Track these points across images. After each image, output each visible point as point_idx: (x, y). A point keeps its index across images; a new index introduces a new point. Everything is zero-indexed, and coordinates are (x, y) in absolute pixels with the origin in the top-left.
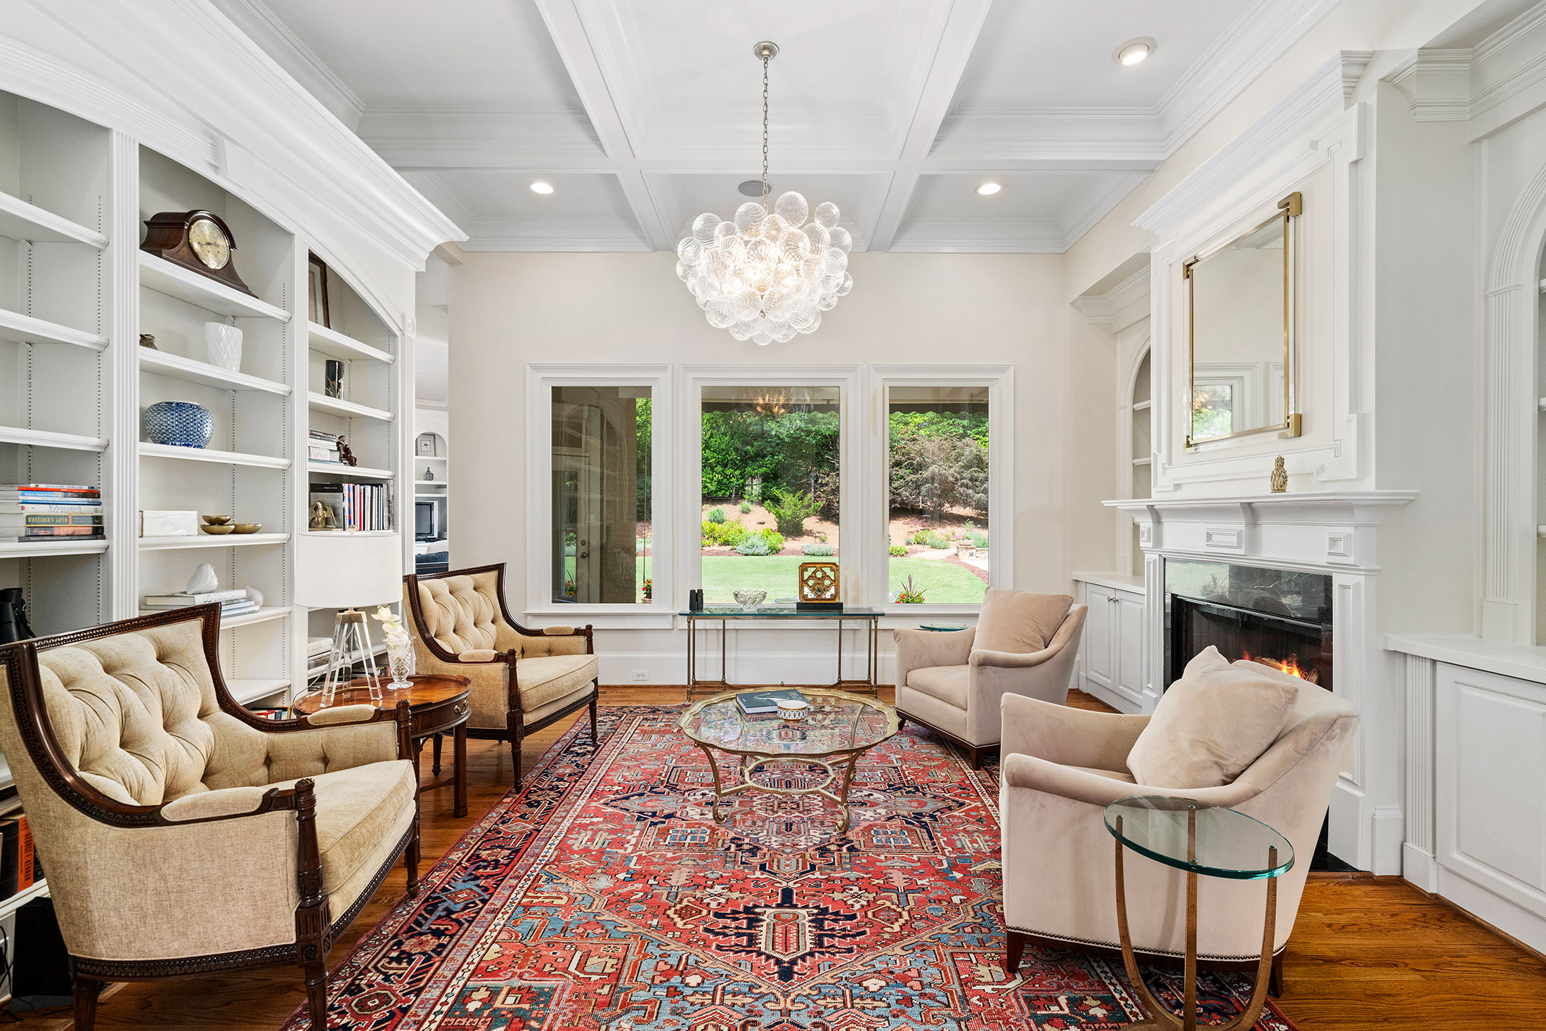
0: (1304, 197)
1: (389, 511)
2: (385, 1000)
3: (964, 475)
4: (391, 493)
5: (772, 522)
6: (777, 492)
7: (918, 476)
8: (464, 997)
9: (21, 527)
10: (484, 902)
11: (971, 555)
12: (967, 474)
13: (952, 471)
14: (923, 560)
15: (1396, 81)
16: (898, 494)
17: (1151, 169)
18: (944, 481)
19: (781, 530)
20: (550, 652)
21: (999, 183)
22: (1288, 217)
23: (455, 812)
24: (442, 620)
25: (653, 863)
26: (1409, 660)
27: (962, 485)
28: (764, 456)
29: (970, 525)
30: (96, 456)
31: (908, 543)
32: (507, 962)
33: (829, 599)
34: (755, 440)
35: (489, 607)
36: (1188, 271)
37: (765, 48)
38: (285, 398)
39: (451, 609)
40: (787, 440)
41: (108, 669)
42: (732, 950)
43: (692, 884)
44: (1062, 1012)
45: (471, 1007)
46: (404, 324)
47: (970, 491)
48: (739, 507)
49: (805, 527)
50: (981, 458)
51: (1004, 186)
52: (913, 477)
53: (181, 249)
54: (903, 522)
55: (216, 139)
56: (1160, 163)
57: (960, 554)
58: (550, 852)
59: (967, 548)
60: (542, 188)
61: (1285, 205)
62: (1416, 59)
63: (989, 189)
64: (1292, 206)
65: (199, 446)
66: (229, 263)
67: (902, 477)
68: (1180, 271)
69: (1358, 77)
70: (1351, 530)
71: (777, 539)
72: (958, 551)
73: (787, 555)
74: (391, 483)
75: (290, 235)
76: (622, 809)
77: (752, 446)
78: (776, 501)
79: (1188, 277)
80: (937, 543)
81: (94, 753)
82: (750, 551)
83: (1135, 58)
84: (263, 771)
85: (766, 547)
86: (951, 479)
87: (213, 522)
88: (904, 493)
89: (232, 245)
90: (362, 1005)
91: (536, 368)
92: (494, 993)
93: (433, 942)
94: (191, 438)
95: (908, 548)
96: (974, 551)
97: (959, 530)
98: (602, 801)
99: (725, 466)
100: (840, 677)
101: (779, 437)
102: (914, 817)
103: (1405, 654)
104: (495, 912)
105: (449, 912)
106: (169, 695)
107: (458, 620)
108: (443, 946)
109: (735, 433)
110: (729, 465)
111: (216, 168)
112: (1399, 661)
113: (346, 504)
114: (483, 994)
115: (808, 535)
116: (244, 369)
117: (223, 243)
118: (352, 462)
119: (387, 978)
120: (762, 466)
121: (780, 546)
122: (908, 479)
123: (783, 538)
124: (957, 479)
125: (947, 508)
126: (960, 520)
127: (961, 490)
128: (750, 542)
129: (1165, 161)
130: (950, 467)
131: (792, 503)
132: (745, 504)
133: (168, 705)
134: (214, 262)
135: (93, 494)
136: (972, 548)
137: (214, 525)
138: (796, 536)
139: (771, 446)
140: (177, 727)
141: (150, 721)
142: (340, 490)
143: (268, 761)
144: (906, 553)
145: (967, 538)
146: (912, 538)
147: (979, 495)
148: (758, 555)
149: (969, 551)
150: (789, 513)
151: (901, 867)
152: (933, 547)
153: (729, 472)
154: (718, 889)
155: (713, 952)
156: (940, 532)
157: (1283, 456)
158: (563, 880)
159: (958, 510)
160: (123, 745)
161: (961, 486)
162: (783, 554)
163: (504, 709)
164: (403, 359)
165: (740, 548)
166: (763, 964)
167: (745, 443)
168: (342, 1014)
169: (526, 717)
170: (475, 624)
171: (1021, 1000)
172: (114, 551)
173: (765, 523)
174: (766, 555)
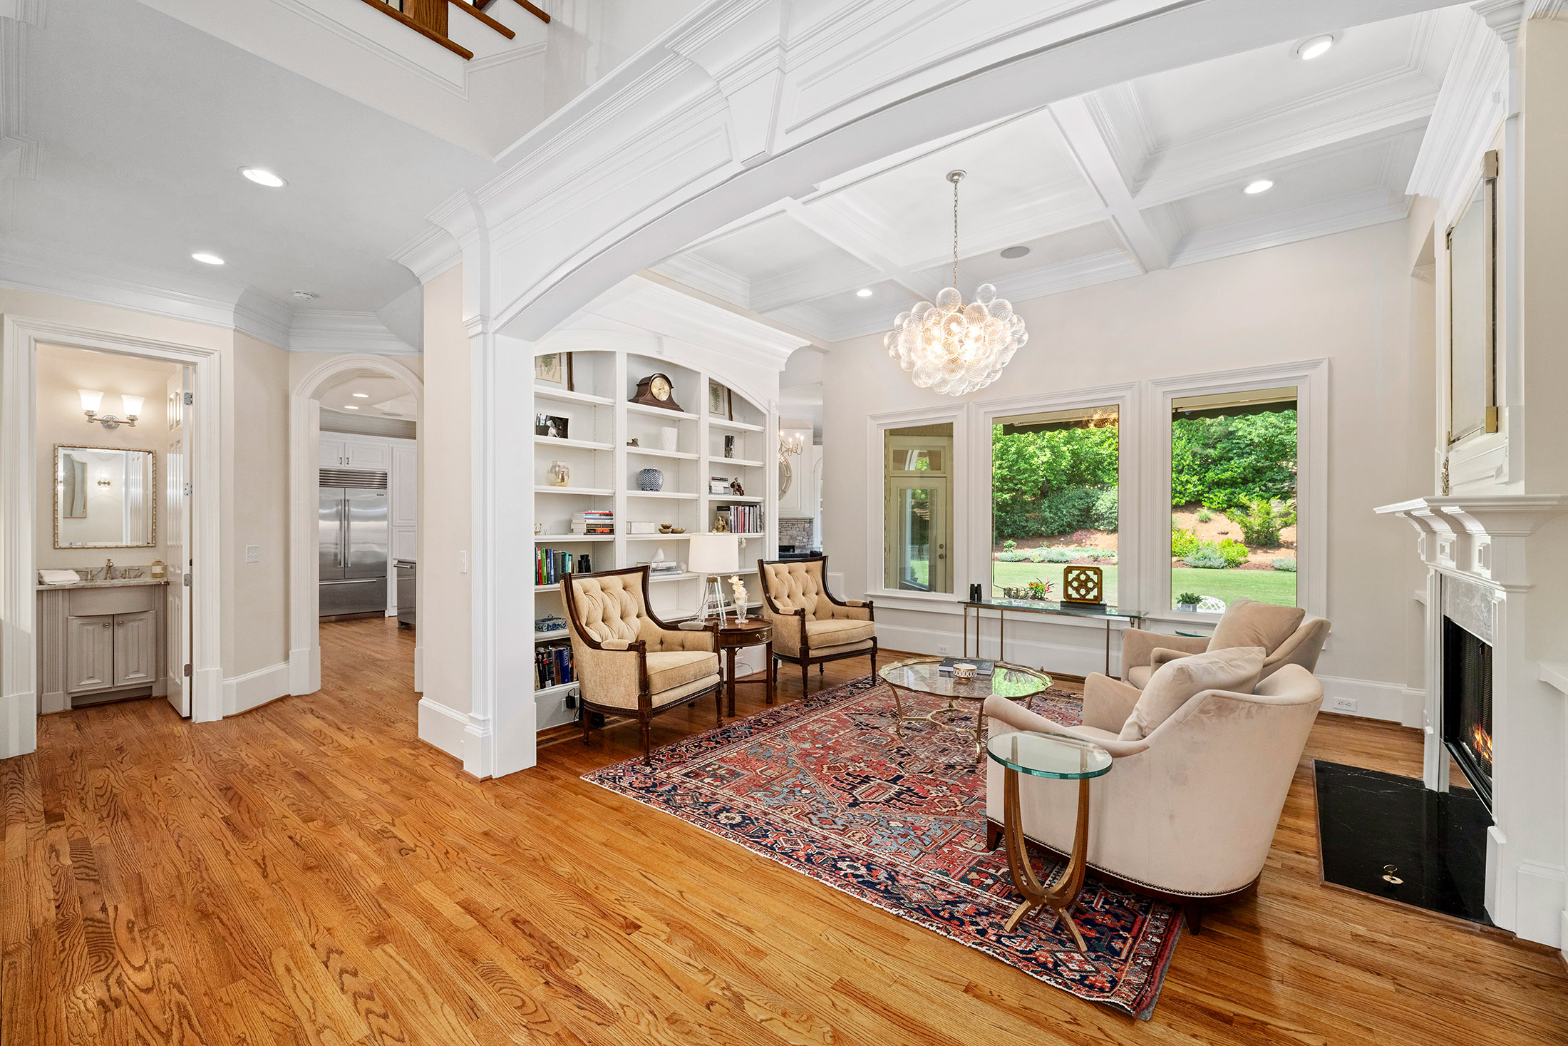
0: (1498, 154)
1: (761, 522)
2: (682, 757)
4: (762, 510)
5: (1238, 533)
6: (1243, 498)
8: (708, 765)
9: (584, 529)
10: (746, 737)
19: (1247, 542)
20: (848, 617)
21: (1270, 179)
22: (1489, 179)
23: (767, 700)
24: (780, 589)
25: (841, 745)
28: (1230, 459)
30: (610, 498)
32: (735, 760)
33: (1092, 600)
35: (814, 583)
36: (1448, 241)
37: (954, 175)
38: (697, 461)
39: (786, 583)
41: (602, 590)
43: (851, 759)
44: (994, 873)
45: (707, 769)
46: (769, 406)
48: (1197, 516)
49: (1282, 539)
51: (1276, 180)
53: (648, 396)
55: (659, 338)
58: (795, 727)
60: (865, 293)
63: (1259, 187)
64: (1485, 171)
65: (657, 490)
66: (670, 396)
71: (1240, 551)
73: (1251, 569)
74: (762, 504)
75: (699, 373)
78: (1244, 508)
79: (1448, 248)
81: (591, 620)
82: (1201, 563)
84: (660, 646)
85: (1222, 560)
87: (665, 527)
89: (671, 387)
90: (672, 756)
91: (873, 418)
92: (720, 767)
93: (713, 744)
94: (654, 488)
98: (846, 712)
99: (1181, 472)
104: (747, 742)
105: (729, 736)
106: (624, 604)
107: (790, 589)
108: (716, 747)
109: (1193, 436)
110: (1185, 471)
111: (660, 353)
113: (732, 518)
114: (716, 767)
115: (1288, 548)
116: (678, 450)
117: (667, 387)
118: (742, 494)
119: (687, 751)
121: (1242, 559)
123: (1247, 550)
128: (1200, 554)
131: (1264, 511)
132: (1204, 512)
133: (623, 608)
134: (664, 397)
135: (610, 515)
137: (665, 529)
138: (1270, 549)
139: (1239, 448)
140: (626, 619)
141: (615, 614)
142: (729, 509)
143: (662, 643)
148: (1210, 568)
150: (1259, 522)
153: (1184, 478)
154: (862, 764)
155: (828, 785)
158: (789, 739)
160: (603, 621)
162: (1244, 568)
163: (798, 645)
164: (770, 428)
166: (847, 798)
167: (1206, 446)
168: (664, 756)
169: (810, 652)
170: (803, 594)
171: (976, 860)
172: (616, 540)
173: (1227, 533)
174: (1223, 568)
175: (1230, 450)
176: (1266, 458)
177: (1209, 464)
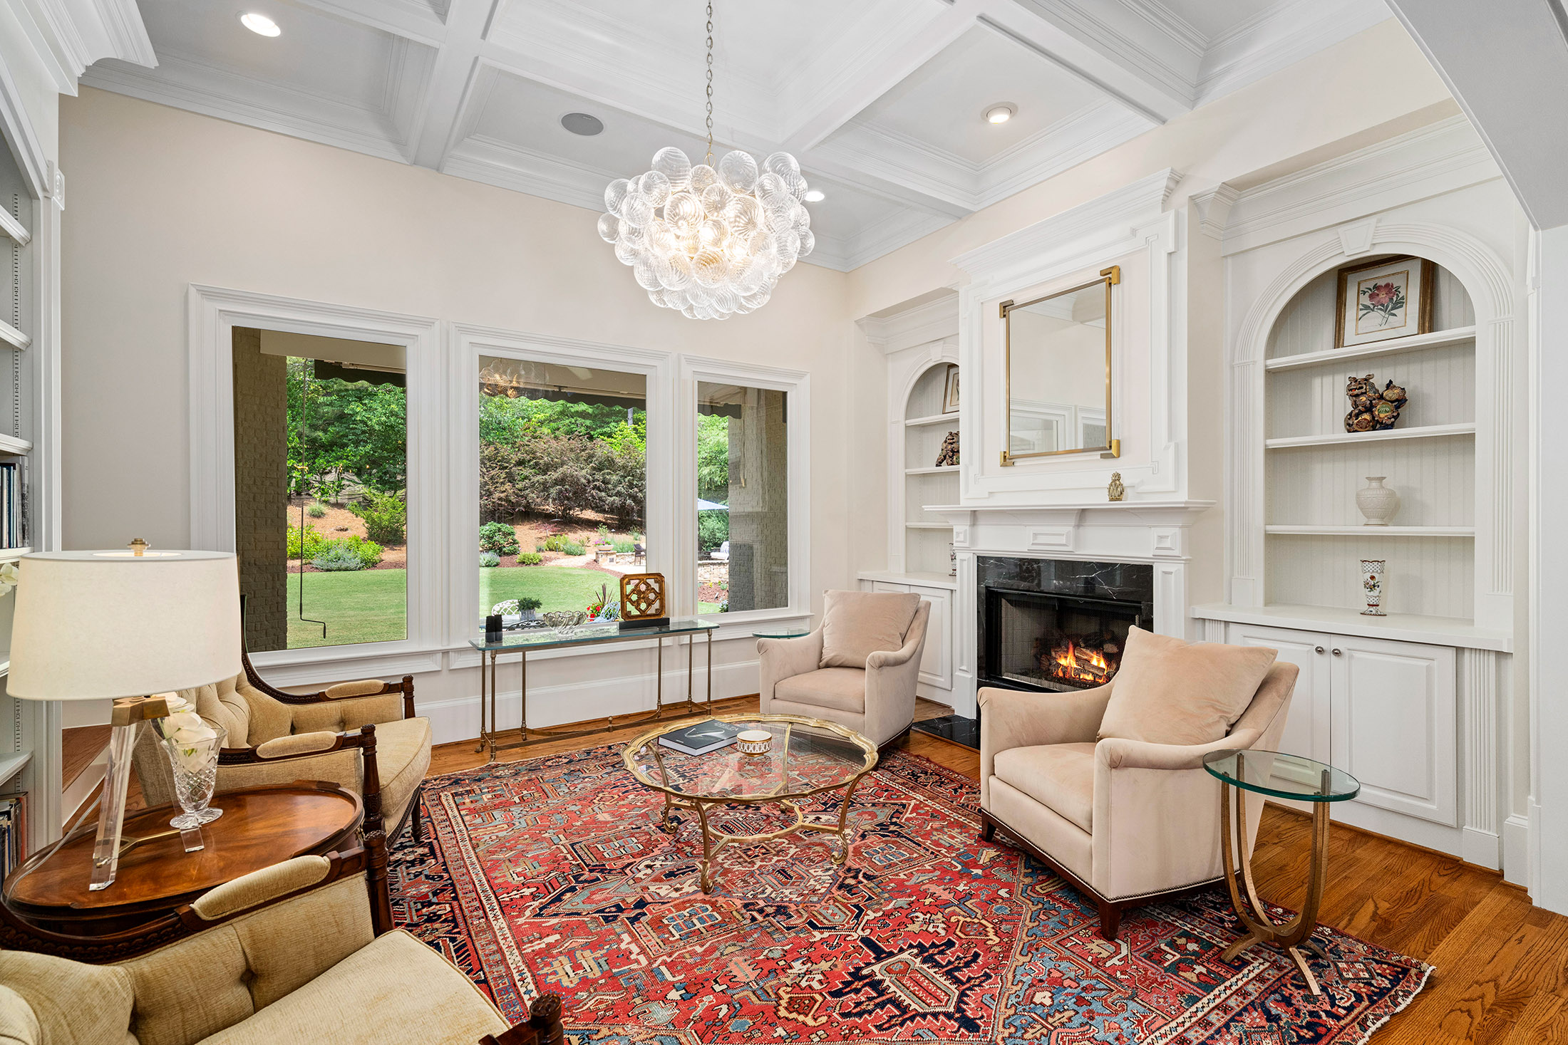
0: (1122, 270)
1: (24, 515)
3: (596, 477)
4: (27, 480)
5: (360, 528)
7: (546, 477)
11: (612, 560)
12: (598, 476)
13: (584, 472)
14: (561, 568)
15: (1198, 201)
16: (522, 496)
17: (959, 215)
18: (575, 482)
19: (372, 537)
21: (823, 191)
22: (1110, 284)
25: (692, 966)
26: (1207, 623)
27: (595, 487)
28: (344, 446)
29: (603, 530)
31: (540, 550)
33: (654, 615)
34: (329, 424)
36: (1004, 311)
40: (377, 427)
42: (895, 1025)
43: (765, 971)
44: (1176, 958)
46: (50, 178)
47: (603, 494)
48: (307, 510)
50: (612, 459)
52: (539, 478)
54: (528, 527)
56: (970, 213)
57: (600, 560)
59: (607, 554)
60: (260, 24)
61: (1105, 273)
62: (1216, 190)
64: (1110, 277)
67: (526, 478)
68: (997, 310)
69: (1172, 190)
70: (1177, 530)
71: (370, 549)
72: (598, 557)
73: (389, 568)
74: (26, 460)
76: (567, 915)
77: (325, 431)
78: (365, 501)
79: (1004, 316)
80: (573, 549)
82: (334, 565)
83: (999, 118)
85: (358, 560)
86: (583, 481)
88: (531, 495)
91: (206, 293)
95: (541, 555)
96: (614, 556)
97: (594, 536)
98: (528, 913)
100: (659, 702)
101: (365, 423)
102: (881, 829)
103: (1204, 619)
109: (298, 414)
112: (1199, 624)
120: (341, 458)
121: (376, 558)
122: (535, 479)
123: (376, 547)
124: (589, 482)
125: (577, 513)
126: (592, 525)
127: (594, 492)
128: (332, 554)
129: (975, 213)
130: (583, 469)
131: (389, 505)
132: (319, 506)
136: (612, 554)
138: (395, 545)
139: (354, 434)
144: (540, 561)
145: (607, 543)
146: (544, 544)
147: (612, 499)
148: (346, 570)
149: (609, 557)
150: (386, 517)
151: (928, 879)
152: (569, 553)
153: (290, 462)
154: (798, 966)
155: (877, 1035)
156: (573, 538)
157: (1119, 472)
158: (605, 1031)
159: (589, 514)
161: (593, 489)
162: (382, 568)
165: (316, 562)
166: (939, 1024)
167: (314, 427)
171: (1144, 960)
173: (346, 530)
174: (359, 569)
175: (345, 436)
176: (382, 449)
177: (316, 449)
